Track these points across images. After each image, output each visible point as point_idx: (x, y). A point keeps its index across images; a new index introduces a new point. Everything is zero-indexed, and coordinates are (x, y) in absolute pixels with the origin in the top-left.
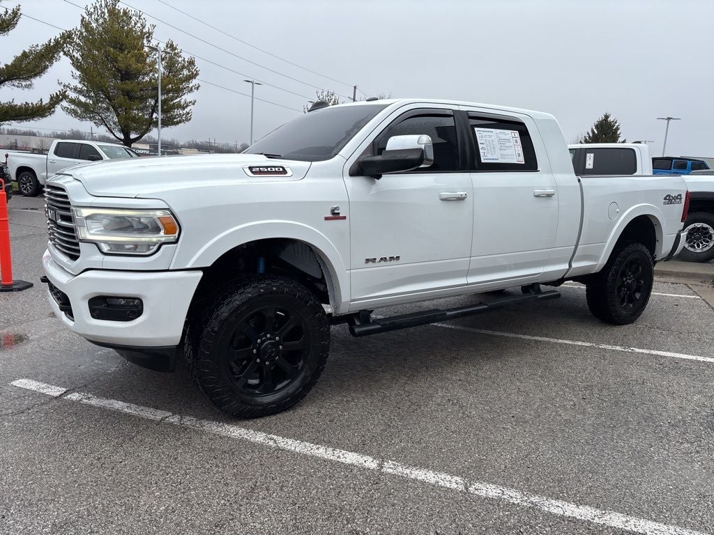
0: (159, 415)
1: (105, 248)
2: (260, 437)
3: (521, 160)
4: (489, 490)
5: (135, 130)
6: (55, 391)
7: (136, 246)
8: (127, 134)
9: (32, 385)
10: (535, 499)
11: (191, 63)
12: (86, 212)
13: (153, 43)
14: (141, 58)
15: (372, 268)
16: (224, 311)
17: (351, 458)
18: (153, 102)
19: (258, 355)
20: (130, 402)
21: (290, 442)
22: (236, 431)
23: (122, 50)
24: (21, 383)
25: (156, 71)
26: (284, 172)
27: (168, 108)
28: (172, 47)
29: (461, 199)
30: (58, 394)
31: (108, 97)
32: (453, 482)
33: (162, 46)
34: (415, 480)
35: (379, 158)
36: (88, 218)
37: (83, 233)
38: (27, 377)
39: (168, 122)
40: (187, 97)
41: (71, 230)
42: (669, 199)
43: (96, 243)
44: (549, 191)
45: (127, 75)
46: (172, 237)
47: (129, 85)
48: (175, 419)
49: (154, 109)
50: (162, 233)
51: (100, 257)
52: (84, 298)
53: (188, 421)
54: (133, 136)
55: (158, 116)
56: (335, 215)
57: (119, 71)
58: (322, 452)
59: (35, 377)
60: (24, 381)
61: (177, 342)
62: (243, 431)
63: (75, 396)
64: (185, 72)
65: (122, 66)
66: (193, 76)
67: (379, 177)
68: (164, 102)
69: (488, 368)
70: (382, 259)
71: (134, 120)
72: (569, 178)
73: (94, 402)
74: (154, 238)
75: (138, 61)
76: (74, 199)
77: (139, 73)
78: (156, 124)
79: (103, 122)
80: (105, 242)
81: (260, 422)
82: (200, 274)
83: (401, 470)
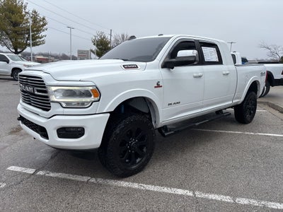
0: (85, 179)
1: (64, 105)
2: (136, 186)
3: (217, 60)
4: (244, 201)
5: (20, 48)
6: (31, 171)
7: (78, 103)
8: (16, 50)
9: (18, 169)
10: (263, 203)
11: (44, 19)
12: (54, 89)
13: (27, 11)
14: (22, 17)
15: (171, 107)
16: (118, 131)
17: (180, 192)
18: (27, 36)
19: (130, 149)
20: (69, 173)
21: (150, 186)
22: (124, 184)
23: (13, 13)
24: (12, 168)
25: (29, 22)
26: (137, 67)
27: (34, 38)
28: (35, 12)
29: (200, 77)
30: (32, 172)
31: (7, 34)
32: (227, 199)
33: (31, 12)
34: (212, 200)
35: (174, 60)
36: (55, 91)
37: (53, 98)
38: (13, 165)
39: (35, 44)
40: (43, 34)
41: (47, 97)
42: (262, 74)
43: (59, 103)
44: (228, 72)
45: (15, 24)
46: (97, 99)
47: (17, 29)
48: (93, 180)
49: (28, 39)
50: (93, 97)
51: (62, 109)
52: (55, 129)
53: (100, 181)
54: (19, 50)
55: (30, 42)
56: (158, 86)
57: (12, 22)
58: (166, 190)
59: (17, 165)
60: (13, 167)
61: (99, 146)
62: (127, 183)
63: (41, 173)
64: (41, 23)
65: (13, 20)
66: (45, 24)
67: (173, 68)
68: (33, 36)
69: (210, 146)
70: (175, 103)
71: (19, 43)
72: (232, 67)
73: (51, 175)
74: (88, 99)
75: (21, 18)
76: (47, 82)
77: (21, 23)
78: (29, 45)
79: (5, 44)
80: (64, 102)
81: (132, 178)
82: (109, 115)
83: (204, 195)
